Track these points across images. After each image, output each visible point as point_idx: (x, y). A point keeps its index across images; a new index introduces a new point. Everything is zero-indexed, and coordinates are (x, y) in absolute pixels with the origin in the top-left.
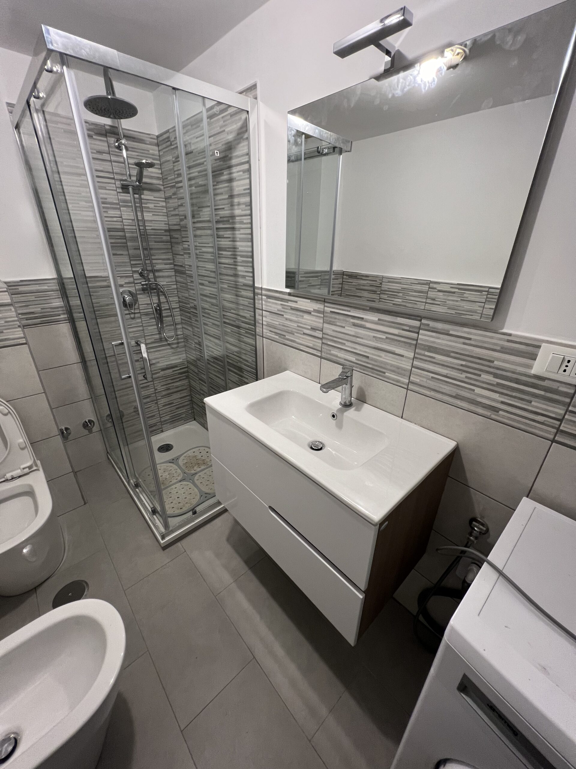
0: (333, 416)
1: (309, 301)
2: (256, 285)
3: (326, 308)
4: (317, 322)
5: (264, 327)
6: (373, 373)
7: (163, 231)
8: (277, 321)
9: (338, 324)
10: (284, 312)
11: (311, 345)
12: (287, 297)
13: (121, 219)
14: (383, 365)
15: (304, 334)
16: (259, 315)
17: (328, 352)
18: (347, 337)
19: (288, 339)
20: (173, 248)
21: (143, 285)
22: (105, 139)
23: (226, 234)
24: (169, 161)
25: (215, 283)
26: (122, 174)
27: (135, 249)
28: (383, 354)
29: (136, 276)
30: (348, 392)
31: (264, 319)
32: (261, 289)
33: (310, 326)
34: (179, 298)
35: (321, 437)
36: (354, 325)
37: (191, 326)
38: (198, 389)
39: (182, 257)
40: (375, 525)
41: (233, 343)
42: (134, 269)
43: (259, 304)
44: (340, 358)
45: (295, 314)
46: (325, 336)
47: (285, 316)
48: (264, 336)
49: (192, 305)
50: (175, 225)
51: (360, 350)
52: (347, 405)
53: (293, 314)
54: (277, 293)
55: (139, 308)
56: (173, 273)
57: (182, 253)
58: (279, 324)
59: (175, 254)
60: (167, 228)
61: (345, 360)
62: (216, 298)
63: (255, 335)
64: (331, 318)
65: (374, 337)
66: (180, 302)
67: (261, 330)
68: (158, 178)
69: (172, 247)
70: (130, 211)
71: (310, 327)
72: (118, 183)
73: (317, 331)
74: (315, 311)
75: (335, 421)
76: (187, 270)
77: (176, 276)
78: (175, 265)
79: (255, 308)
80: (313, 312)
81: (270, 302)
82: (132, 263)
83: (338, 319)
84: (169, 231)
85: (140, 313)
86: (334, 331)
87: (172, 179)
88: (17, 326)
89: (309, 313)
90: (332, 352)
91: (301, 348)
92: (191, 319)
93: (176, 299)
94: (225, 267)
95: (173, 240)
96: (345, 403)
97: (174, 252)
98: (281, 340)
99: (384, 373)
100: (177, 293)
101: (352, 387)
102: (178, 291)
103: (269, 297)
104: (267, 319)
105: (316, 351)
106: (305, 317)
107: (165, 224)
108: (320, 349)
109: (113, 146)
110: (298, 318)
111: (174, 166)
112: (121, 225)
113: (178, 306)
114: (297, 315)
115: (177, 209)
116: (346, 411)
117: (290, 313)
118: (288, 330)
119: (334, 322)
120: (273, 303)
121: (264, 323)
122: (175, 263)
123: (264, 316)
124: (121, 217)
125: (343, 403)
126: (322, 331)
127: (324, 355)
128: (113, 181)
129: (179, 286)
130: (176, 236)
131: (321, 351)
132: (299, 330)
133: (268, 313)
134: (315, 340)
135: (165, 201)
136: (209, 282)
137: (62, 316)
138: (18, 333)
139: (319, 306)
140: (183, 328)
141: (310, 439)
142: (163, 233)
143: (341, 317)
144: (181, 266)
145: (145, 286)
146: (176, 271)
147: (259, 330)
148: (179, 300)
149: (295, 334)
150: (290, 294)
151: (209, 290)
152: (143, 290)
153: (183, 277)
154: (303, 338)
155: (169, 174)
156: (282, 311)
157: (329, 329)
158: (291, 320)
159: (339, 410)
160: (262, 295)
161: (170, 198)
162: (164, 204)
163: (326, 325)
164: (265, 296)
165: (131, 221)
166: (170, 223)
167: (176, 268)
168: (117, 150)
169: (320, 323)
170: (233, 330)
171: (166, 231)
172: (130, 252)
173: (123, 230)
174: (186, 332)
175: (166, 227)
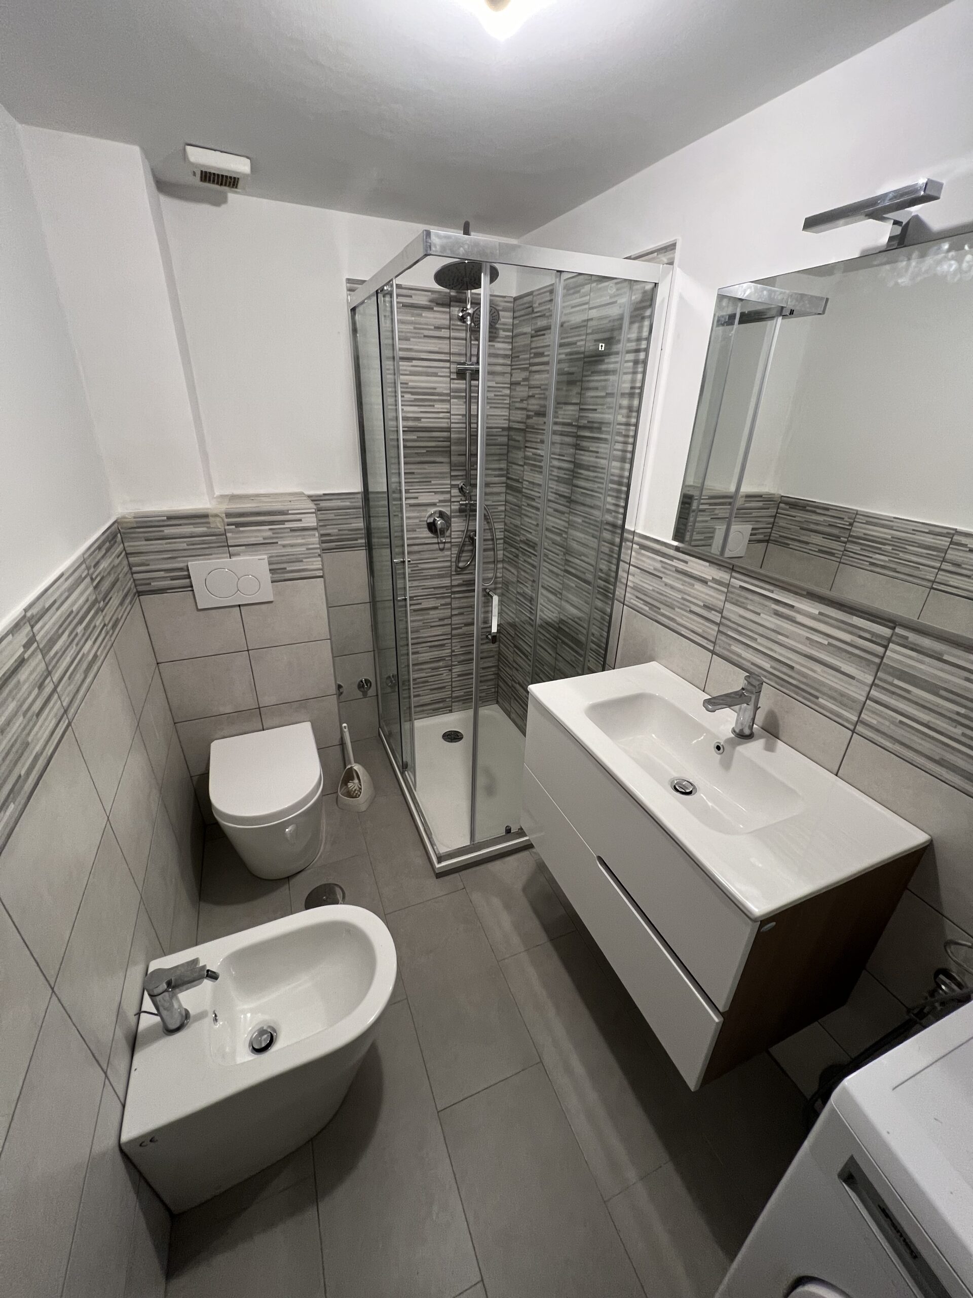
0: (718, 748)
1: (707, 564)
2: (626, 527)
3: (733, 580)
4: (715, 597)
5: (628, 589)
6: (797, 694)
7: (501, 430)
8: (649, 584)
9: (749, 607)
10: (664, 573)
11: (700, 631)
12: (672, 552)
13: (449, 414)
14: (817, 686)
15: (691, 612)
16: (624, 571)
17: (728, 647)
18: (761, 630)
19: (663, 615)
20: (510, 454)
21: (462, 505)
22: (448, 310)
23: (592, 447)
24: (525, 334)
25: (563, 513)
26: (460, 354)
27: (459, 455)
28: (818, 668)
29: (455, 492)
30: (748, 715)
31: (630, 577)
32: (634, 533)
33: (703, 602)
34: (505, 524)
35: (693, 775)
36: (777, 614)
37: (517, 567)
38: (511, 659)
39: (521, 468)
40: (754, 920)
41: (576, 604)
42: (453, 483)
43: (626, 554)
44: (744, 659)
45: (681, 580)
46: (724, 621)
47: (663, 579)
48: (626, 602)
49: (523, 538)
50: (518, 422)
51: (780, 654)
52: (744, 736)
53: (678, 579)
54: (658, 544)
55: (450, 536)
56: (504, 490)
57: (521, 463)
58: (653, 590)
59: (510, 463)
60: (506, 426)
61: (753, 664)
62: (560, 535)
63: (613, 599)
64: (740, 596)
65: (808, 638)
66: (506, 530)
67: (624, 593)
68: (505, 356)
69: (508, 452)
70: (462, 403)
71: (702, 604)
72: (454, 367)
73: (713, 612)
74: (714, 580)
75: (719, 756)
76: (526, 488)
77: (506, 493)
78: (508, 478)
79: (619, 559)
80: (710, 581)
81: (643, 555)
82: (452, 474)
83: (751, 600)
84: (510, 429)
85: (450, 542)
86: (741, 616)
87: (525, 359)
88: (317, 555)
89: (704, 582)
90: (733, 648)
91: (683, 633)
92: (518, 558)
93: (502, 526)
94: (582, 493)
95: (511, 443)
96: (742, 730)
97: (510, 460)
98: (653, 614)
99: (817, 698)
100: (505, 518)
101: (757, 708)
102: (505, 516)
103: (643, 547)
104: (635, 579)
105: (706, 641)
106: (696, 587)
107: (505, 420)
108: (713, 640)
109: (456, 317)
110: (686, 586)
111: (531, 342)
112: (448, 423)
113: (503, 537)
114: (685, 581)
115: (526, 400)
116: (739, 744)
117: (673, 576)
118: (667, 601)
119: (744, 603)
120: (649, 557)
121: (629, 583)
122: (508, 475)
123: (631, 575)
124: (449, 412)
125: (737, 731)
126: (721, 613)
127: (718, 649)
128: (447, 365)
129: (508, 508)
130: (518, 438)
131: (714, 643)
132: (683, 605)
133: (639, 571)
134: (707, 624)
135: (510, 388)
136: (556, 510)
137: (360, 541)
138: (316, 564)
139: (723, 576)
140: (504, 568)
141: (675, 775)
142: (499, 432)
143: (756, 598)
144: (517, 481)
145: (463, 507)
146: (508, 487)
147: (619, 592)
148: (506, 527)
149: (677, 609)
150: (677, 549)
151: (554, 522)
152: (461, 511)
153: (516, 496)
154: (688, 618)
155: (524, 351)
156: (660, 571)
157: (732, 611)
158: (672, 587)
159: (729, 741)
160: (632, 542)
161: (518, 383)
162: (507, 392)
163: (728, 605)
164: (638, 544)
165: (460, 417)
166: (511, 418)
167: (509, 482)
168: (459, 323)
169: (720, 600)
170: (578, 585)
171: (503, 429)
172: (452, 459)
173: (448, 430)
174: (508, 576)
175: (505, 423)
